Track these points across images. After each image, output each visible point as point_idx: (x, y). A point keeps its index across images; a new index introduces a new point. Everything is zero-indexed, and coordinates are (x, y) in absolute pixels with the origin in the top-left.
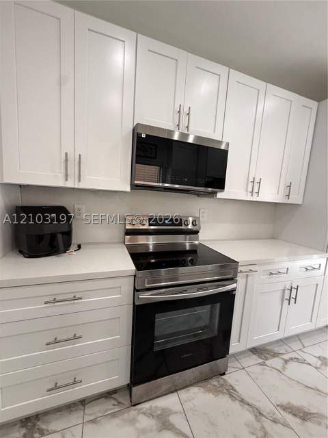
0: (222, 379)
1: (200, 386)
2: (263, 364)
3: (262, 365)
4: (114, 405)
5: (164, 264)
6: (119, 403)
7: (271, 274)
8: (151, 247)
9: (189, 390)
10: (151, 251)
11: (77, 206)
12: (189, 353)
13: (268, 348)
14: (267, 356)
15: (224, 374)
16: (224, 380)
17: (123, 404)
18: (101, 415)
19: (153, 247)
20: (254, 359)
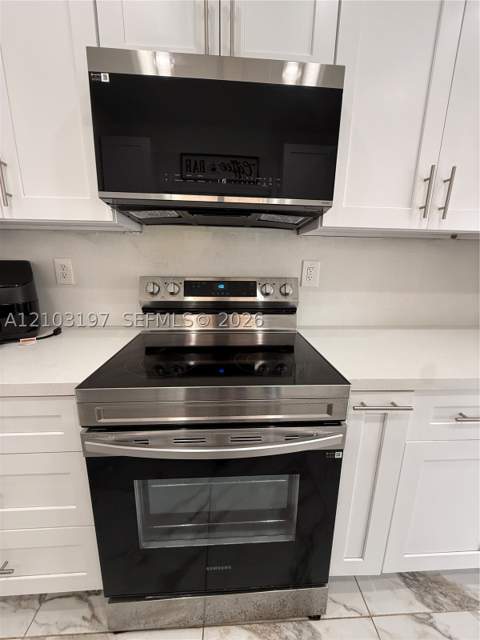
0: (309, 626)
1: (254, 632)
2: (425, 620)
3: (421, 621)
4: (84, 618)
5: (222, 371)
6: (94, 616)
7: (462, 417)
8: (193, 336)
9: (228, 633)
10: (193, 343)
11: (59, 262)
12: (226, 564)
13: (449, 578)
14: (441, 598)
15: (317, 618)
16: (314, 632)
17: (99, 622)
18: (56, 632)
19: (198, 336)
20: (405, 601)
